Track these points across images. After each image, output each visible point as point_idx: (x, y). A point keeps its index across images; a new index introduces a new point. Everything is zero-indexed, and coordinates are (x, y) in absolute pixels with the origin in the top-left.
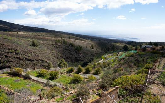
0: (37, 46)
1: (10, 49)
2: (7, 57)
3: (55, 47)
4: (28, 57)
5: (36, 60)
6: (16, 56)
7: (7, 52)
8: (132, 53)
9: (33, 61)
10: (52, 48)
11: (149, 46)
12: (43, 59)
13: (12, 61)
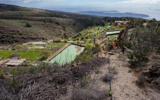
0: (31, 27)
1: (12, 31)
2: (14, 38)
3: (46, 26)
4: (30, 37)
5: (38, 38)
6: (20, 36)
7: (11, 34)
8: (108, 28)
9: (36, 39)
10: (44, 27)
11: (120, 21)
12: (43, 37)
13: (19, 41)
